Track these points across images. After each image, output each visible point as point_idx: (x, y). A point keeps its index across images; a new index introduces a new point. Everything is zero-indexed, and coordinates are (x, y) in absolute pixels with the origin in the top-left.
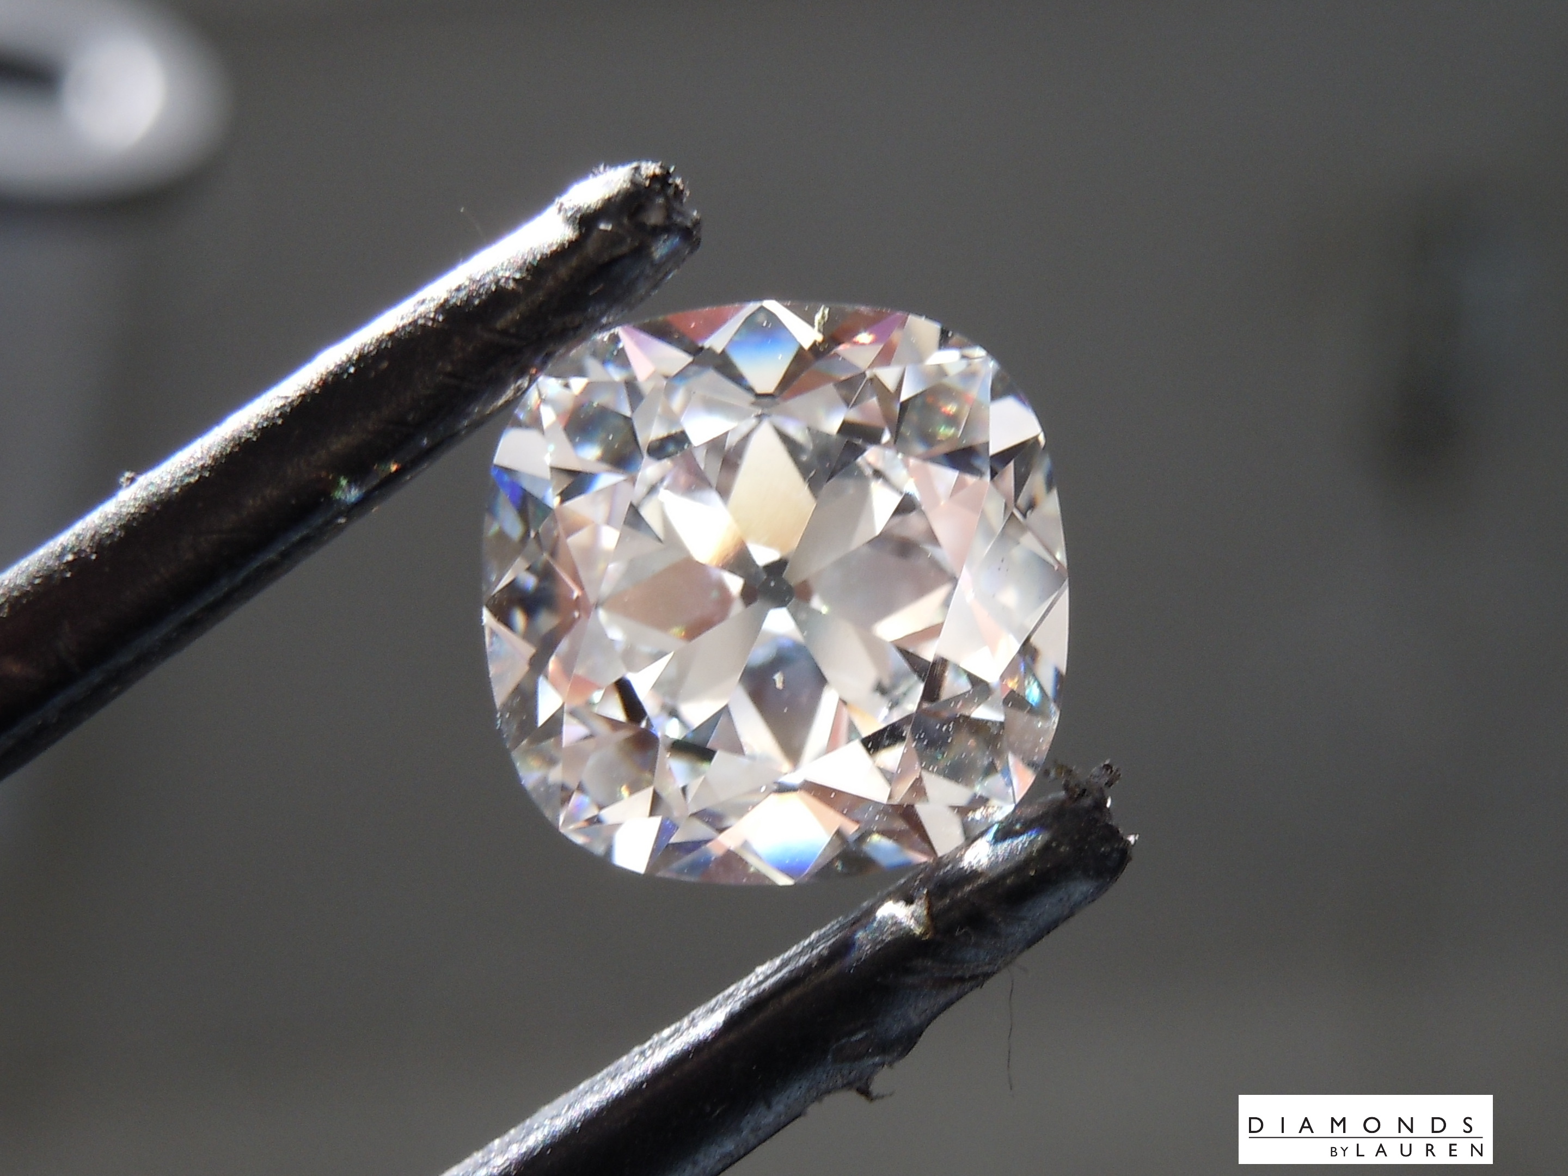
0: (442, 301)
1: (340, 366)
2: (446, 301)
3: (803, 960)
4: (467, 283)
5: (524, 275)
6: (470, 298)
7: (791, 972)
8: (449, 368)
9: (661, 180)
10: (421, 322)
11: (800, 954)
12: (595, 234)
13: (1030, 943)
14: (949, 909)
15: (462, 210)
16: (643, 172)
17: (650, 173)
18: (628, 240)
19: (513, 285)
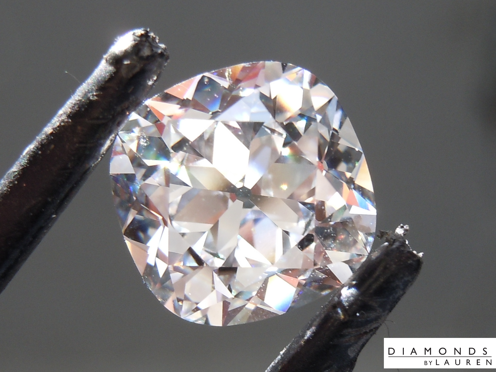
1: (34, 152)
2: (71, 113)
6: (80, 108)
8: (79, 140)
9: (145, 36)
10: (62, 124)
15: (66, 72)
16: (137, 34)
17: (140, 34)
18: (138, 65)
19: (96, 98)
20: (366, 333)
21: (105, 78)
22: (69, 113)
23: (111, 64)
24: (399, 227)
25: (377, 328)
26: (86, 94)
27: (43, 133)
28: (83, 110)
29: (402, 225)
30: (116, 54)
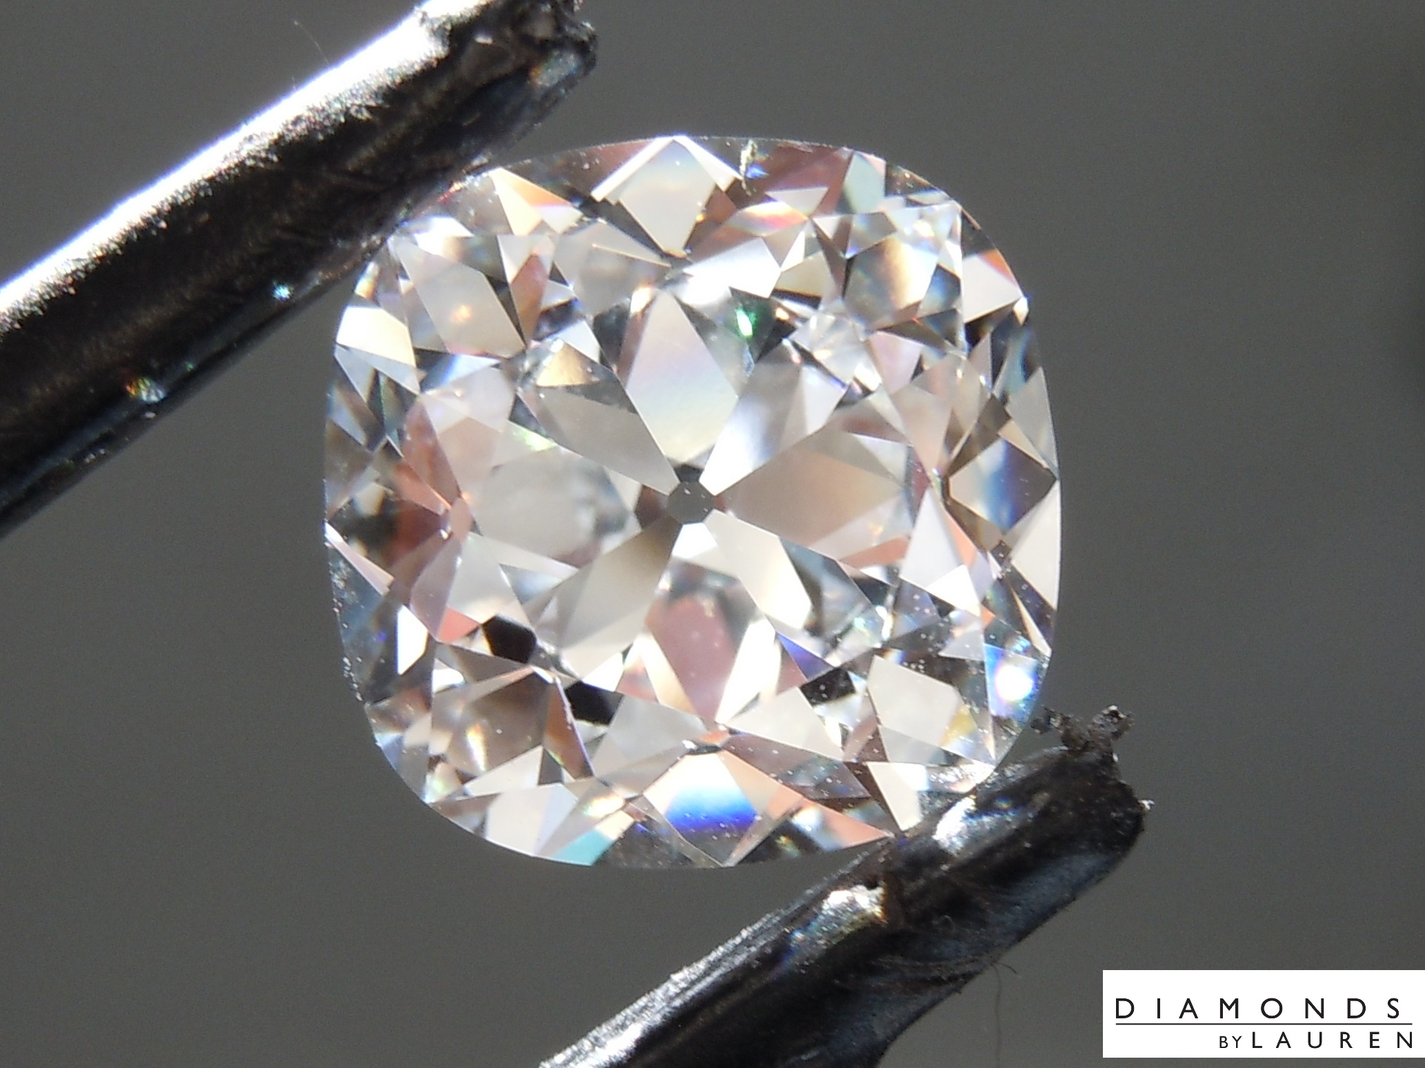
0: (276, 137)
1: (146, 220)
2: (281, 137)
3: (739, 960)
4: (306, 114)
5: (380, 102)
6: (311, 131)
7: (724, 976)
8: (287, 220)
10: (250, 163)
11: (735, 951)
12: (470, 50)
13: (1021, 935)
14: (922, 894)
19: (366, 115)
20: (938, 982)
23: (437, 32)
25: (969, 977)
28: (321, 137)
29: (1114, 708)
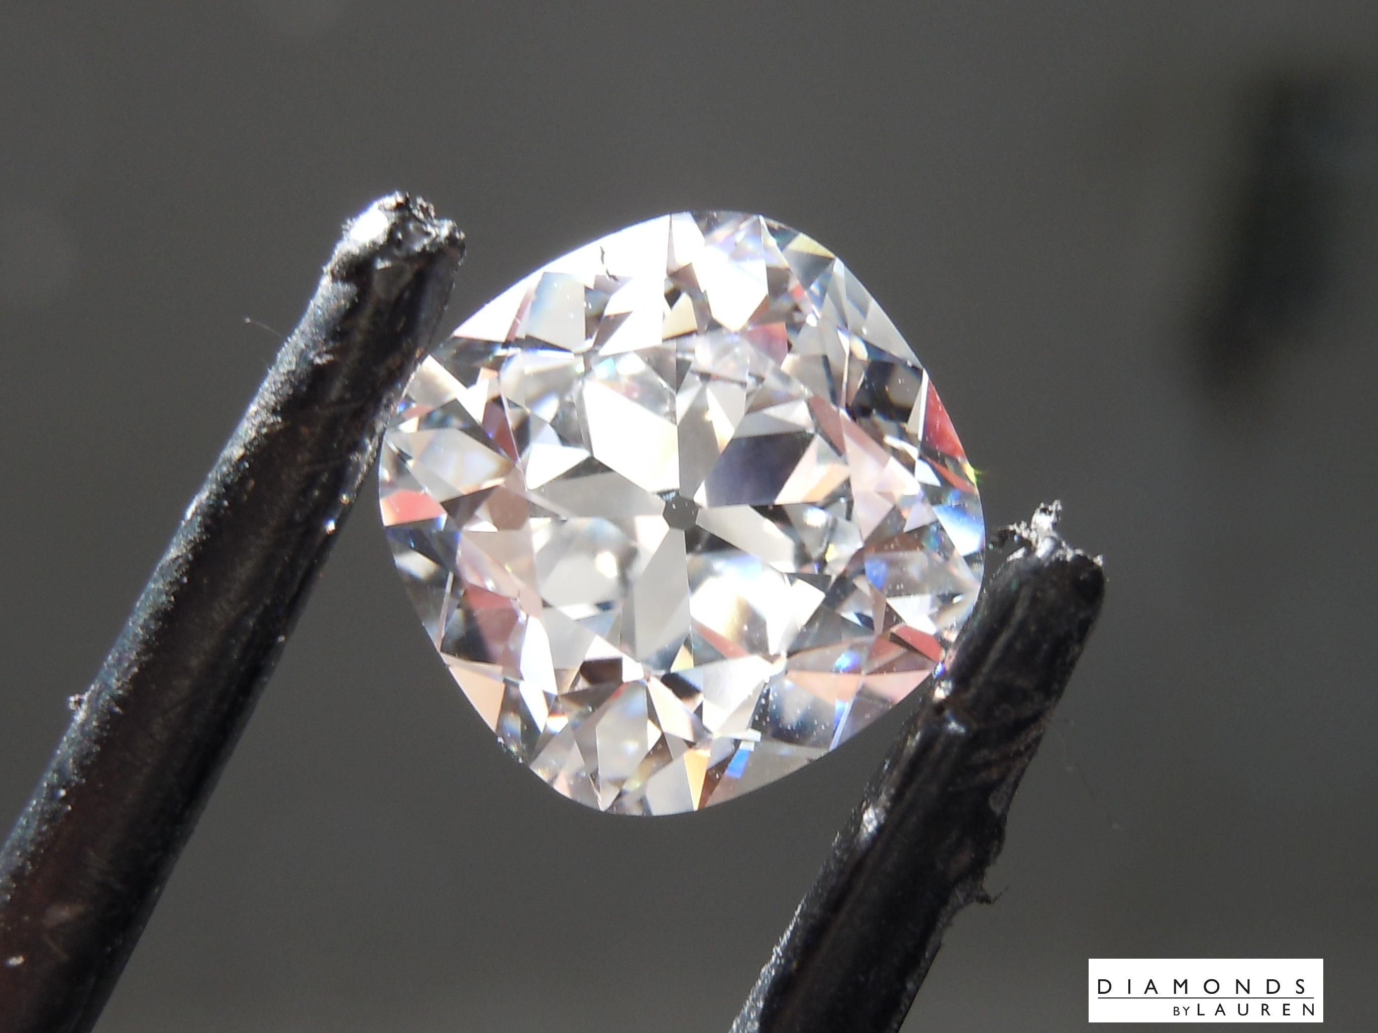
1: (212, 507)
5: (331, 344)
8: (308, 457)
9: (406, 207)
10: (263, 431)
12: (376, 277)
15: (248, 320)
16: (388, 207)
17: (394, 204)
18: (408, 267)
19: (327, 358)
20: (1019, 754)
21: (338, 310)
22: (272, 403)
23: (346, 279)
24: (1038, 510)
25: (1037, 740)
26: (302, 356)
27: (220, 460)
28: (304, 389)
29: (1042, 506)
30: (353, 256)
